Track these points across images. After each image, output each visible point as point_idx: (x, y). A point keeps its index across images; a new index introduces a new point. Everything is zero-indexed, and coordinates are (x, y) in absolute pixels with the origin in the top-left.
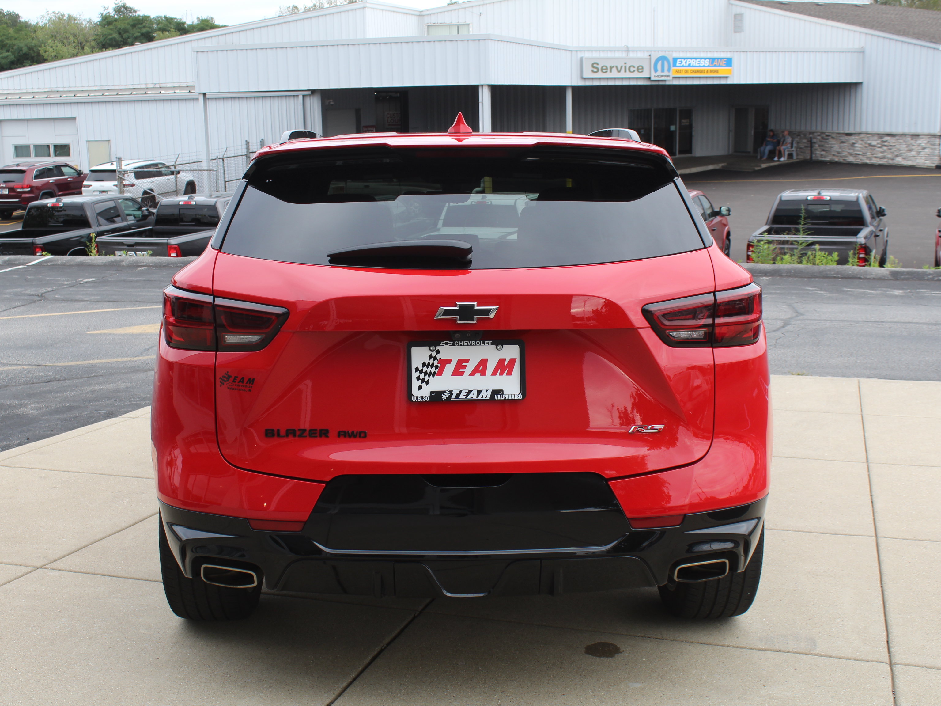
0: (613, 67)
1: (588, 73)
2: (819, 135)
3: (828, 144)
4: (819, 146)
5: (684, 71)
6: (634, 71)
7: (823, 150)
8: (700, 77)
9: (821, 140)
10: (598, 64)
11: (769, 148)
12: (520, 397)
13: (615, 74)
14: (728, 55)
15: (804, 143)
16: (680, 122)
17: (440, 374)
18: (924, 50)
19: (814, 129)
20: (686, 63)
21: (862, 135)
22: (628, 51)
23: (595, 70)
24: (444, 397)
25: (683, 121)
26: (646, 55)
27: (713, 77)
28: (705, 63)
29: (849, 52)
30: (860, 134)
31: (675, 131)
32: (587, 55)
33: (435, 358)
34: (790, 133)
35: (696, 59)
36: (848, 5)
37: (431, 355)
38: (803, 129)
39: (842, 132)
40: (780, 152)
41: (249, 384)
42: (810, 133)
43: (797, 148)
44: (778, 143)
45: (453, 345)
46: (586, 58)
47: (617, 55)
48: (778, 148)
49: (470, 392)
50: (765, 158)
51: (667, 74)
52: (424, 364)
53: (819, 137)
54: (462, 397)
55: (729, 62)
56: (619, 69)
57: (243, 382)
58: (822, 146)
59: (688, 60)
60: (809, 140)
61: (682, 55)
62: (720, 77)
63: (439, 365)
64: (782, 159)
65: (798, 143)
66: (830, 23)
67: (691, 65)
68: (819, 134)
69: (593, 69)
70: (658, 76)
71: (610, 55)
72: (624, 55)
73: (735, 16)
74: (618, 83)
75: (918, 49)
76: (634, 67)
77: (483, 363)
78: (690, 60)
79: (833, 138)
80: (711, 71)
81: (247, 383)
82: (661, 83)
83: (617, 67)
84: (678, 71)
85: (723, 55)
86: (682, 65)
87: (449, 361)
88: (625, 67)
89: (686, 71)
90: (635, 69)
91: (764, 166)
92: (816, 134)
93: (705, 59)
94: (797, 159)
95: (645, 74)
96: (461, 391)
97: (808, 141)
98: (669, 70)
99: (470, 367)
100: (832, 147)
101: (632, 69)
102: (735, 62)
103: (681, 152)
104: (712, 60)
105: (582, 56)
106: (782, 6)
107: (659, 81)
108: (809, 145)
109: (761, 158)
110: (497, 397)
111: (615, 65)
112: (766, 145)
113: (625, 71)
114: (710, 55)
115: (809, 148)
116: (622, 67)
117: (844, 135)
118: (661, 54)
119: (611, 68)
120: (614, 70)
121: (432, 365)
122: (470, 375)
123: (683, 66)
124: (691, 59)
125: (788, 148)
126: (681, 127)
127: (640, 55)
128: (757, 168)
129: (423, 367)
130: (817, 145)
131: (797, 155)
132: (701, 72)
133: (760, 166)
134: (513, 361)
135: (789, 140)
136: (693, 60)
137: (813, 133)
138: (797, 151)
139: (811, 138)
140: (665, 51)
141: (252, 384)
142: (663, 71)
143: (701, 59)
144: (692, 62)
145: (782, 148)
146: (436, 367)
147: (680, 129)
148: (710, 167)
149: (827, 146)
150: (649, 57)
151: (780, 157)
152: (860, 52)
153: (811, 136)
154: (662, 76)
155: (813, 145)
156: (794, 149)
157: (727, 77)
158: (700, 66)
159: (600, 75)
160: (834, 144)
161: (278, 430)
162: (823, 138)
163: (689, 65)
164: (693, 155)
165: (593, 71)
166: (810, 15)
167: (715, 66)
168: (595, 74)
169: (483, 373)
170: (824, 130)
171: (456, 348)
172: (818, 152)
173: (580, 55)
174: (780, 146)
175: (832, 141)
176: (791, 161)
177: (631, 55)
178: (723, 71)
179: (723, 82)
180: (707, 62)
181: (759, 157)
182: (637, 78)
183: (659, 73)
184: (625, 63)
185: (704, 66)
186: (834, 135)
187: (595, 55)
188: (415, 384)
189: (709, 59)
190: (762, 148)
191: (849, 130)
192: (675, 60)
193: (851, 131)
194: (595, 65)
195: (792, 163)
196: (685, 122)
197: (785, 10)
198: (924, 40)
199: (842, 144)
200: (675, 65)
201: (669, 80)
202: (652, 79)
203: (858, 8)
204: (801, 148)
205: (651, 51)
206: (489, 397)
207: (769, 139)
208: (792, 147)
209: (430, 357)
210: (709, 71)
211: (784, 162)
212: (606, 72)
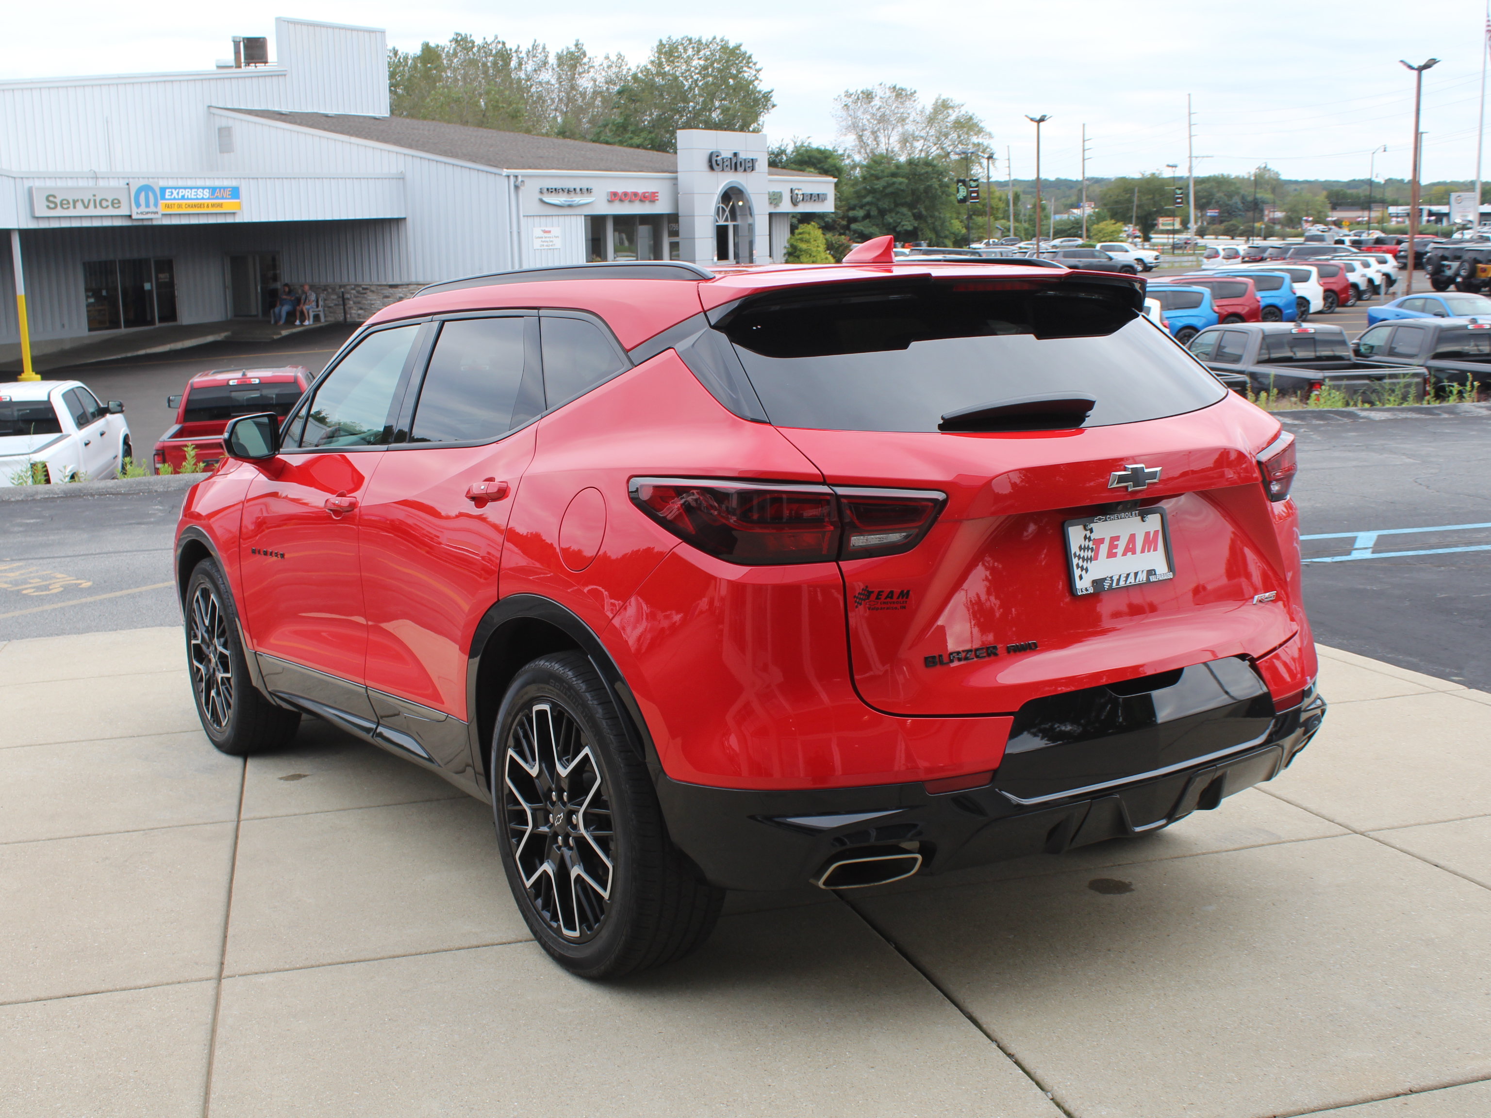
0: (78, 200)
1: (41, 210)
2: (353, 289)
3: (367, 300)
4: (354, 303)
5: (176, 206)
6: (107, 207)
7: (361, 309)
8: (198, 214)
9: (356, 294)
10: (55, 197)
11: (285, 309)
12: (1170, 575)
13: (80, 211)
14: (234, 183)
15: (333, 300)
16: (157, 278)
17: (1096, 558)
18: (483, 176)
19: (345, 281)
20: (178, 194)
21: (412, 287)
22: (96, 177)
23: (52, 206)
24: (1106, 585)
25: (161, 276)
26: (122, 183)
27: (216, 214)
28: (203, 193)
29: (386, 178)
30: (408, 285)
31: (151, 292)
32: (37, 183)
33: (1090, 539)
34: (312, 287)
35: (191, 188)
36: (365, 117)
37: (1086, 535)
38: (330, 280)
39: (385, 283)
40: (302, 313)
41: (902, 598)
42: (340, 287)
43: (325, 306)
44: (298, 301)
45: (1106, 520)
46: (38, 189)
47: (82, 183)
48: (298, 308)
49: (1128, 575)
50: (282, 322)
51: (154, 210)
52: (1080, 548)
53: (354, 292)
54: (1122, 583)
55: (235, 193)
56: (86, 205)
57: (892, 597)
58: (359, 303)
59: (181, 191)
60: (341, 295)
61: (171, 183)
62: (225, 214)
63: (1094, 546)
64: (306, 323)
65: (325, 300)
66: (354, 140)
67: (186, 197)
68: (353, 286)
69: (48, 204)
70: (142, 213)
71: (70, 183)
72: (91, 183)
73: (220, 129)
74: (86, 224)
75: (474, 174)
76: (107, 201)
77: (1132, 538)
78: (183, 190)
79: (373, 291)
80: (213, 205)
81: (898, 598)
82: (146, 223)
83: (83, 201)
84: (168, 206)
85: (226, 183)
86: (173, 197)
87: (1102, 541)
88: (95, 201)
89: (180, 206)
90: (109, 203)
91: (285, 333)
92: (348, 287)
93: (204, 188)
94: (326, 321)
95: (125, 211)
96: (1120, 576)
97: (339, 297)
98: (156, 205)
99: (1122, 544)
100: (373, 304)
101: (104, 204)
102: (243, 192)
103: (161, 320)
104: (213, 190)
105: (30, 185)
106: (283, 117)
107: (142, 220)
108: (341, 302)
109: (276, 322)
110: (1153, 579)
111: (80, 198)
112: (282, 305)
113: (95, 207)
114: (209, 183)
115: (342, 307)
116: (89, 201)
117: (387, 288)
118: (143, 182)
119: (75, 202)
120: (79, 205)
121: (1088, 548)
122: (1123, 555)
123: (175, 199)
124: (185, 188)
125: (312, 308)
126: (159, 285)
127: (113, 183)
128: (275, 337)
129: (1080, 551)
130: (351, 302)
131: (325, 317)
132: (200, 206)
133: (281, 334)
134: (1156, 532)
135: (313, 297)
136: (187, 190)
137: (344, 286)
138: (324, 310)
139: (343, 293)
140: (148, 178)
141: (907, 597)
142: (148, 206)
143: (198, 188)
144: (187, 193)
145: (305, 308)
146: (1092, 549)
147: (157, 288)
148: (210, 339)
149: (366, 302)
150: (127, 186)
151: (302, 321)
152: (399, 179)
153: (343, 290)
154: (147, 213)
155: (347, 301)
156: (320, 308)
157: (234, 214)
158: (197, 199)
159: (59, 212)
160: (375, 300)
161: (940, 656)
162: (358, 292)
163: (183, 198)
164: (179, 323)
165: (48, 207)
166: (325, 129)
167: (217, 198)
168: (52, 211)
169: (1134, 553)
170: (359, 282)
171: (1109, 523)
172: (353, 312)
173: (28, 184)
174: (301, 306)
175: (371, 296)
176: (318, 325)
177: (102, 183)
178: (229, 205)
179: (230, 220)
180: (207, 193)
181: (273, 322)
182: (112, 216)
183: (143, 209)
184: (94, 196)
185: (203, 199)
186: (373, 288)
187: (50, 183)
188: (1077, 572)
189: (209, 188)
190: (277, 310)
191: (393, 280)
192: (163, 190)
193: (397, 281)
194: (51, 199)
195: (321, 328)
196: (164, 277)
197: (290, 122)
198: (482, 163)
199: (386, 300)
200: (163, 198)
201: (157, 219)
202: (134, 216)
203: (378, 122)
204: (330, 307)
205: (128, 178)
206: (1145, 579)
207: (285, 297)
208: (317, 306)
209: (1085, 538)
210: (210, 205)
211: (310, 327)
212: (68, 208)
